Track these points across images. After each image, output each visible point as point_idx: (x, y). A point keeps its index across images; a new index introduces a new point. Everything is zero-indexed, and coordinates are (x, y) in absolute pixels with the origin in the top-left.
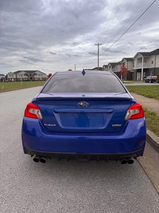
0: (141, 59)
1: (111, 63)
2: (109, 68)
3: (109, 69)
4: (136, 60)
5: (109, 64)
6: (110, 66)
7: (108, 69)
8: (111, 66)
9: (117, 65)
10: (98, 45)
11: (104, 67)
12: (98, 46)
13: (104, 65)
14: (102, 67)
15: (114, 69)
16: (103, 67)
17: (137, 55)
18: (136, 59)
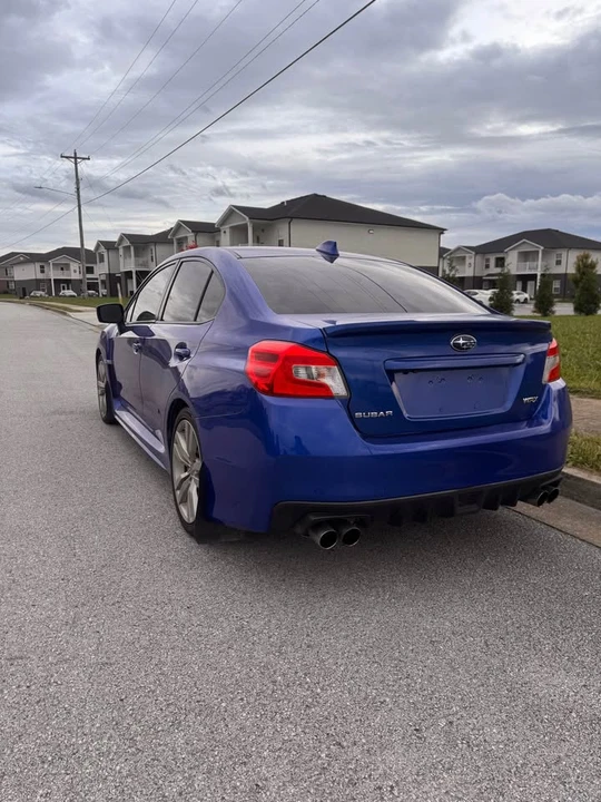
0: (244, 228)
1: (130, 237)
2: (121, 251)
3: (125, 258)
4: (228, 231)
5: (121, 239)
6: (127, 248)
7: (121, 260)
8: (132, 248)
9: (155, 243)
10: (76, 158)
11: (102, 249)
12: (76, 164)
13: (102, 242)
14: (92, 249)
15: (141, 260)
16: (98, 247)
17: (231, 212)
18: (226, 228)
